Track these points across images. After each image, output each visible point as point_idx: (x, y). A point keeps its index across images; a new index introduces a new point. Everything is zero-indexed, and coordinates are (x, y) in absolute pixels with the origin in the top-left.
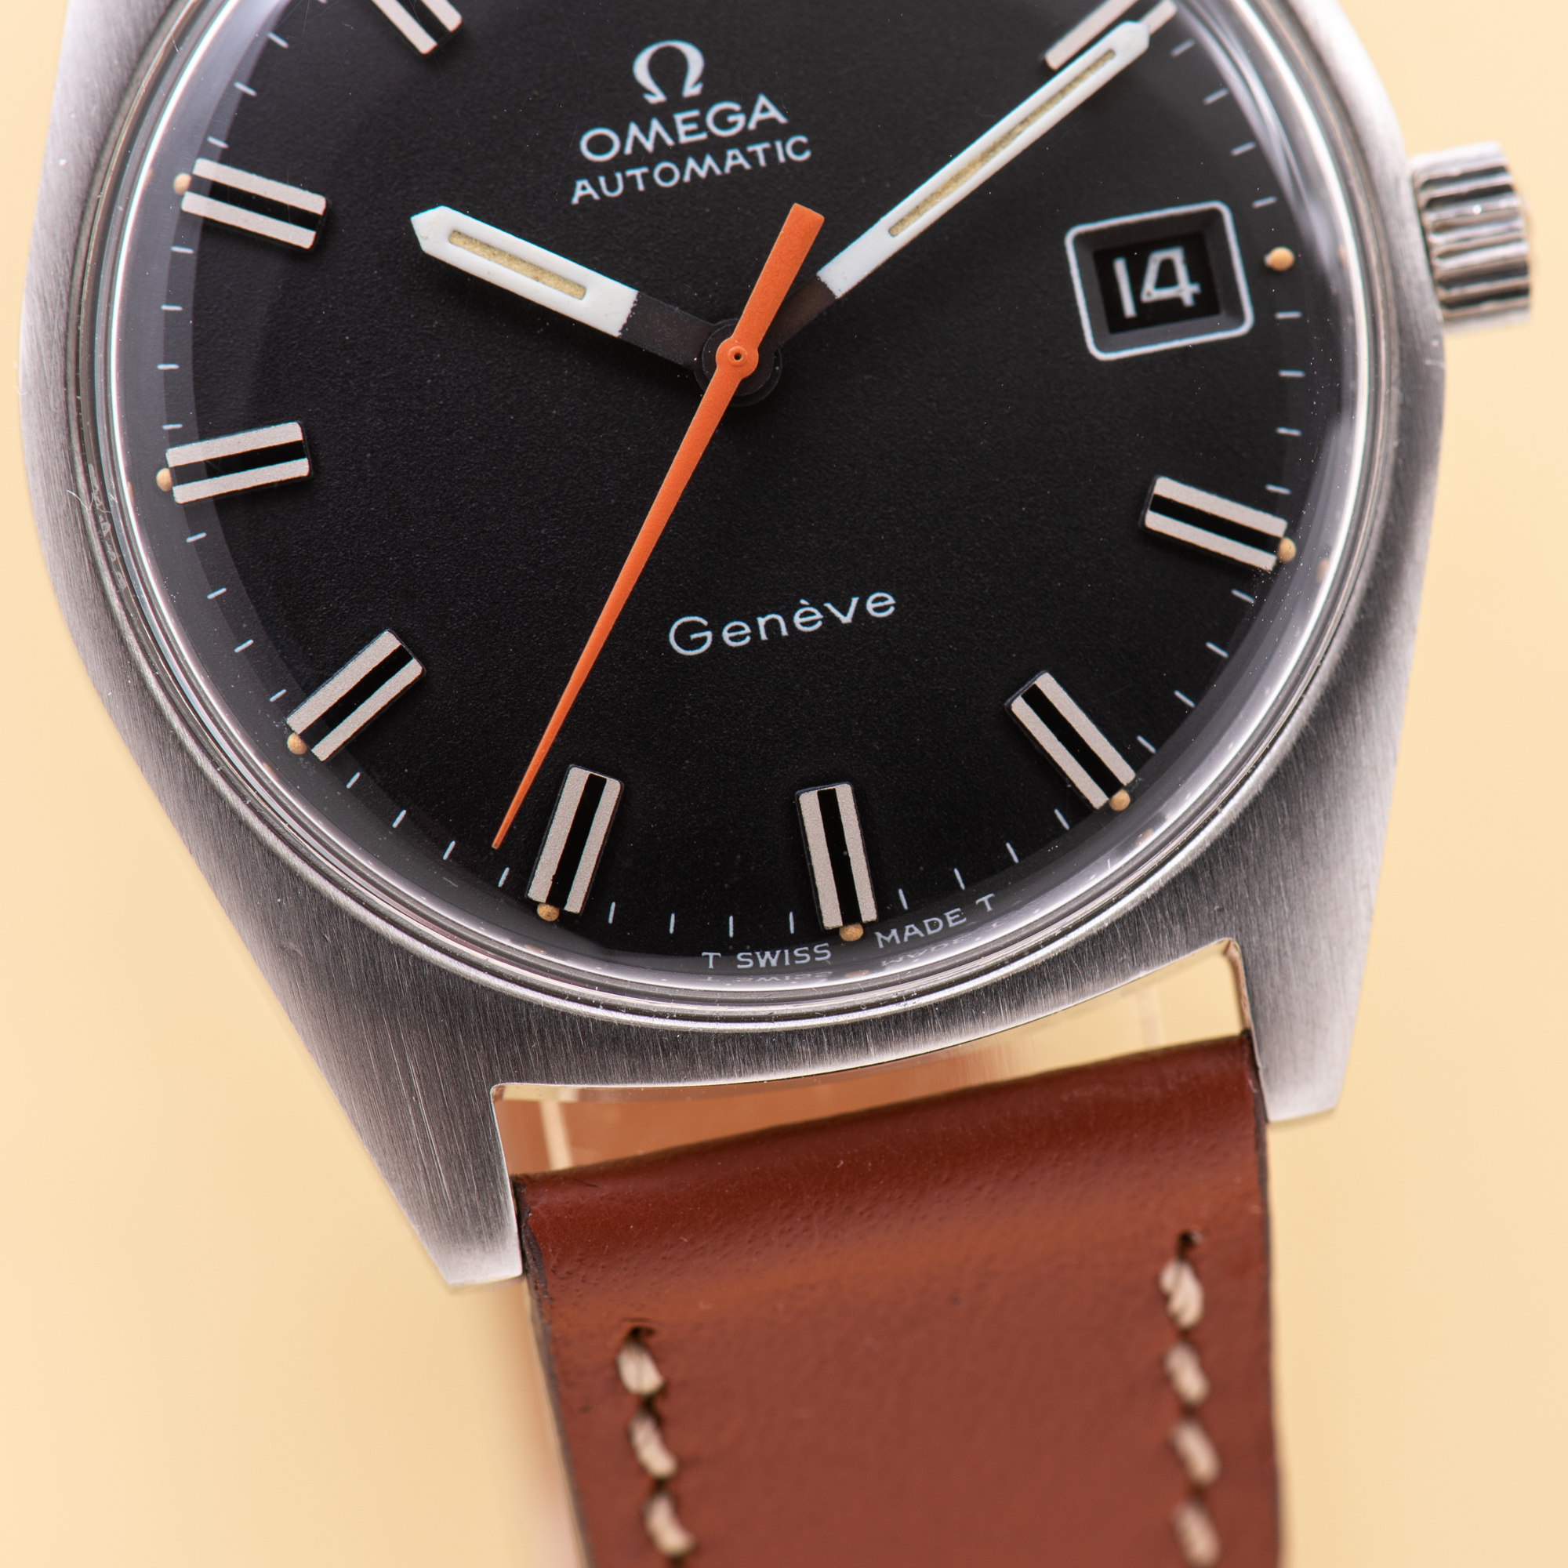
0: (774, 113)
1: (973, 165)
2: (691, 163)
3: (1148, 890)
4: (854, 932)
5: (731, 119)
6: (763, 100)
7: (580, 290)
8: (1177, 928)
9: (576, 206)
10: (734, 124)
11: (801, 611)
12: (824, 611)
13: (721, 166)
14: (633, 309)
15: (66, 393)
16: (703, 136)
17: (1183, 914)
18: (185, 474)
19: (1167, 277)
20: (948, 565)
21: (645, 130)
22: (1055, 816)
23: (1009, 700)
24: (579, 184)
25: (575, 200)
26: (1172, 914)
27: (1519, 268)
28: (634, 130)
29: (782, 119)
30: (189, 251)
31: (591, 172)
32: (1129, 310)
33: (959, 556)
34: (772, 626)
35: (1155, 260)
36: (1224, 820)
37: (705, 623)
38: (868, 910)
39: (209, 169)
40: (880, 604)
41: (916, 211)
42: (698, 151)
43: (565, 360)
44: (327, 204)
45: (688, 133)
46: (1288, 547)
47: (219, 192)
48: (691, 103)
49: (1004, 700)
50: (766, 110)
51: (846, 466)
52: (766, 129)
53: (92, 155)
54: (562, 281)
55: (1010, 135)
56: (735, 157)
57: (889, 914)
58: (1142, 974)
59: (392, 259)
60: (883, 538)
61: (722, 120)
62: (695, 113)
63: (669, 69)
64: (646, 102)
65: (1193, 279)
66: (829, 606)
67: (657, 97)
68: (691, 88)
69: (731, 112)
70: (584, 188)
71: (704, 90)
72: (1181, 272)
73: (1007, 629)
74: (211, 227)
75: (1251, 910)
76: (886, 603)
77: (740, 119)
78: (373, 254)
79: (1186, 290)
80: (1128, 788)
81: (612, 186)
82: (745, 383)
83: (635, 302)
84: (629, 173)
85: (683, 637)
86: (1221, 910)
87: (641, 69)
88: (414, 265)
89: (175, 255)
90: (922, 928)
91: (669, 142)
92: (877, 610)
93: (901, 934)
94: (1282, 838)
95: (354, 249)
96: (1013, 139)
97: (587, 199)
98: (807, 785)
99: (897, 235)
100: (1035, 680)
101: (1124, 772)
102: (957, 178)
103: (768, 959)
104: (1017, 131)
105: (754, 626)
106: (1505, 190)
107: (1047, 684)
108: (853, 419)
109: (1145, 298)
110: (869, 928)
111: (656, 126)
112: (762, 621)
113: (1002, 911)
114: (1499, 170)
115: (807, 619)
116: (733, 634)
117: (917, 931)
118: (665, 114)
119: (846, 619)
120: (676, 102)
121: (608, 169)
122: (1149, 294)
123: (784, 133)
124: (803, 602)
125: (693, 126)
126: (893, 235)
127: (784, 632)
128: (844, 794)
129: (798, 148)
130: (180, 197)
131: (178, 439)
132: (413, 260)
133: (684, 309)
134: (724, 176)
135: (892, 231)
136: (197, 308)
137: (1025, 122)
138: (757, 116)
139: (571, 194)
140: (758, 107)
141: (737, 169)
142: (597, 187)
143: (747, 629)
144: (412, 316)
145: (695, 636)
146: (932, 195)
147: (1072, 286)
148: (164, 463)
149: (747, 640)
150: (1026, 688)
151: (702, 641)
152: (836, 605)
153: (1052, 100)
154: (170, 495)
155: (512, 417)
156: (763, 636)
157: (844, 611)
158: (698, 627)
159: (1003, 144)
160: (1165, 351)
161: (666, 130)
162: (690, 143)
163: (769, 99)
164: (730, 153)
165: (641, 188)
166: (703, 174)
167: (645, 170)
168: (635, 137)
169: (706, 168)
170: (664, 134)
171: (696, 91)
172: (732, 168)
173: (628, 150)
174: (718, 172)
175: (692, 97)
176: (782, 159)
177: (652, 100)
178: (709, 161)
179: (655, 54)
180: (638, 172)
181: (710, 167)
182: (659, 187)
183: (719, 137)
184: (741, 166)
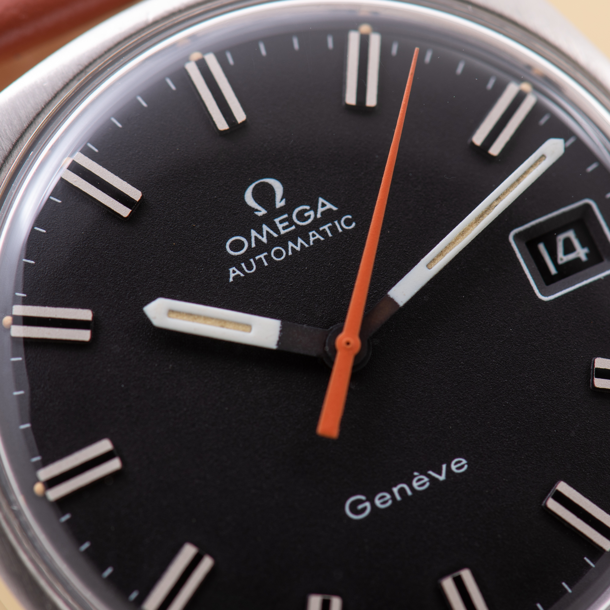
0: (329, 206)
1: (471, 225)
5: (306, 214)
6: (321, 200)
7: (248, 327)
9: (232, 282)
10: (309, 217)
11: (415, 479)
12: (429, 476)
13: (308, 242)
14: (281, 331)
16: (293, 228)
18: (51, 483)
19: (569, 248)
20: (491, 435)
21: (260, 232)
22: (585, 561)
23: (544, 502)
24: (231, 270)
25: (231, 280)
28: (254, 233)
29: (335, 209)
30: (20, 359)
31: (236, 262)
32: (553, 270)
33: (496, 428)
34: (402, 492)
35: (560, 239)
37: (363, 497)
39: (20, 310)
40: (459, 465)
41: (441, 254)
42: (292, 236)
43: (248, 370)
44: (93, 314)
45: (284, 228)
47: (28, 321)
48: (281, 211)
49: (541, 502)
50: (324, 205)
51: (420, 393)
52: (328, 216)
54: (237, 324)
55: (490, 207)
56: (314, 236)
59: (137, 336)
60: (451, 428)
61: (301, 216)
62: (286, 216)
63: (265, 195)
64: (256, 216)
65: (583, 246)
66: (430, 472)
67: (262, 212)
68: (280, 203)
70: (234, 272)
71: (286, 202)
72: (576, 243)
73: (533, 462)
74: (28, 342)
76: (462, 464)
77: (312, 213)
78: (125, 336)
79: (581, 253)
81: (250, 267)
83: (281, 327)
84: (257, 258)
85: (354, 508)
87: (249, 199)
88: (150, 337)
89: (14, 363)
91: (275, 235)
92: (458, 468)
95: (114, 336)
96: (493, 209)
97: (236, 277)
98: (444, 575)
99: (432, 268)
100: (556, 487)
102: (463, 233)
104: (495, 204)
105: (392, 494)
107: (563, 487)
108: (417, 365)
109: (560, 262)
111: (265, 228)
112: (395, 490)
115: (420, 483)
116: (382, 501)
118: (269, 220)
119: (442, 478)
120: (273, 212)
121: (245, 258)
122: (562, 259)
123: (338, 216)
124: (416, 474)
125: (286, 224)
126: (429, 269)
127: (409, 493)
128: (467, 575)
129: (348, 222)
130: (9, 330)
131: (41, 465)
132: (149, 334)
133: (309, 325)
134: (310, 247)
135: (429, 266)
136: (32, 389)
137: (498, 199)
138: (320, 210)
139: (229, 277)
140: (320, 205)
141: (317, 241)
142: (241, 270)
143: (388, 496)
144: (156, 365)
145: (360, 507)
146: (449, 244)
147: (519, 263)
148: (37, 480)
149: (390, 502)
150: (552, 492)
151: (364, 509)
152: (434, 471)
153: (513, 186)
154: (44, 497)
155: (227, 409)
156: (398, 498)
157: (440, 474)
158: (360, 502)
159: (487, 212)
160: (580, 288)
161: (272, 229)
162: (287, 233)
163: (325, 199)
164: (311, 234)
165: (266, 264)
166: (298, 248)
167: (266, 254)
168: (256, 237)
169: (299, 245)
170: (271, 232)
171: (283, 203)
172: (314, 241)
173: (253, 245)
174: (307, 246)
175: (281, 208)
176: (340, 230)
177: (259, 214)
178: (300, 241)
179: (254, 189)
180: (262, 256)
181: (301, 244)
182: (276, 262)
183: (302, 226)
184: (318, 239)
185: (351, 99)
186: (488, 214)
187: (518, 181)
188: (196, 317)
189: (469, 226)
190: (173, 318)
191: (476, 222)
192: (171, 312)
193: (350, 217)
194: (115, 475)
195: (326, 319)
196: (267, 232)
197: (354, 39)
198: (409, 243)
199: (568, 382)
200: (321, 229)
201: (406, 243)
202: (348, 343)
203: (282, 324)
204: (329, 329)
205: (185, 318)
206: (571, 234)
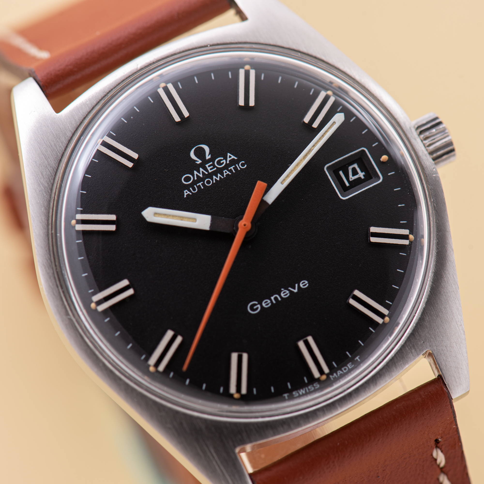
0: (233, 157)
2: (214, 177)
3: (402, 342)
4: (324, 377)
5: (222, 162)
6: (229, 154)
7: (195, 220)
8: (413, 351)
9: (186, 198)
10: (223, 163)
11: (282, 292)
12: (289, 290)
13: (223, 176)
14: (211, 221)
15: (59, 290)
16: (215, 169)
17: (414, 346)
18: (99, 303)
19: (355, 172)
20: (320, 268)
21: (199, 172)
22: (370, 329)
23: (348, 301)
24: (185, 191)
25: (185, 196)
26: (411, 347)
27: (450, 144)
28: (195, 172)
29: (236, 158)
30: (81, 241)
31: (187, 187)
32: (347, 184)
33: (322, 265)
34: (276, 299)
35: (350, 168)
36: (417, 317)
37: (256, 303)
38: (326, 370)
39: (79, 217)
40: (304, 284)
41: (288, 176)
42: (215, 173)
43: (196, 241)
44: (116, 217)
45: (211, 169)
46: (411, 237)
47: (84, 222)
48: (209, 161)
49: (346, 301)
50: (231, 157)
51: (283, 249)
52: (233, 162)
53: (46, 222)
54: (189, 219)
55: (310, 150)
56: (226, 172)
57: (332, 370)
58: (407, 366)
59: (139, 227)
60: (299, 265)
61: (219, 163)
62: (211, 163)
63: (200, 153)
64: (197, 164)
65: (362, 172)
66: (290, 288)
67: (199, 162)
68: (208, 157)
69: (221, 160)
70: (186, 192)
71: (211, 156)
72: (358, 170)
73: (341, 281)
74: (85, 233)
75: (432, 340)
76: (305, 283)
77: (224, 161)
78: (133, 227)
79: (361, 175)
80: (388, 316)
81: (194, 189)
82: (248, 233)
83: (211, 219)
84: (198, 185)
85: (252, 308)
86: (423, 342)
87: (192, 155)
88: (146, 227)
89: (78, 243)
90: (342, 371)
91: (206, 173)
92: (304, 286)
93: (337, 374)
94: (434, 318)
95: (127, 227)
96: (311, 151)
97: (188, 195)
98: (299, 340)
99: (283, 184)
100: (353, 292)
101: (385, 311)
102: (297, 165)
103: (302, 391)
104: (312, 149)
105: (271, 300)
106: (440, 123)
107: (357, 293)
108: (281, 235)
109: (351, 180)
110: (328, 375)
111: (201, 170)
112: (272, 298)
113: (363, 360)
114: (436, 118)
115: (285, 294)
116: (266, 304)
117: (341, 372)
118: (203, 165)
119: (296, 291)
120: (205, 161)
121: (192, 185)
122: (351, 178)
123: (237, 162)
124: (282, 289)
125: (212, 167)
126: (282, 184)
127: (280, 299)
128: (310, 339)
129: (243, 165)
130: (75, 227)
131: (94, 294)
132: (145, 225)
133: (225, 217)
134: (224, 178)
135: (282, 183)
136: (88, 256)
137: (314, 146)
138: (229, 159)
139: (184, 195)
140: (228, 157)
142: (190, 191)
143: (269, 301)
144: (149, 241)
145: (255, 307)
146: (291, 171)
147: (330, 181)
148: (92, 302)
149: (270, 304)
150: (351, 295)
151: (257, 308)
152: (292, 288)
153: (320, 139)
154: (96, 310)
155: (186, 261)
156: (274, 302)
157: (295, 289)
158: (255, 305)
159: (309, 153)
160: (361, 192)
161: (204, 170)
162: (212, 172)
163: (231, 154)
164: (224, 171)
165: (202, 188)
166: (218, 179)
167: (202, 183)
168: (197, 174)
169: (219, 177)
170: (204, 171)
171: (210, 157)
172: (226, 175)
173: (196, 179)
174: (222, 177)
175: (209, 159)
176: (239, 169)
177: (198, 163)
178: (219, 175)
179: (195, 150)
180: (200, 184)
181: (220, 177)
182: (207, 186)
183: (220, 168)
184: (228, 174)
185: (241, 102)
186: (309, 154)
187: (323, 136)
188: (168, 216)
189: (300, 161)
190: (157, 217)
191: (304, 159)
192: (156, 214)
193: (244, 162)
194: (131, 297)
195: (234, 214)
196: (202, 172)
197: (242, 73)
198: (274, 174)
199: (357, 240)
200: (229, 169)
201: (272, 174)
202: (245, 225)
203: (211, 217)
204: (235, 219)
205: (163, 216)
206: (356, 166)
